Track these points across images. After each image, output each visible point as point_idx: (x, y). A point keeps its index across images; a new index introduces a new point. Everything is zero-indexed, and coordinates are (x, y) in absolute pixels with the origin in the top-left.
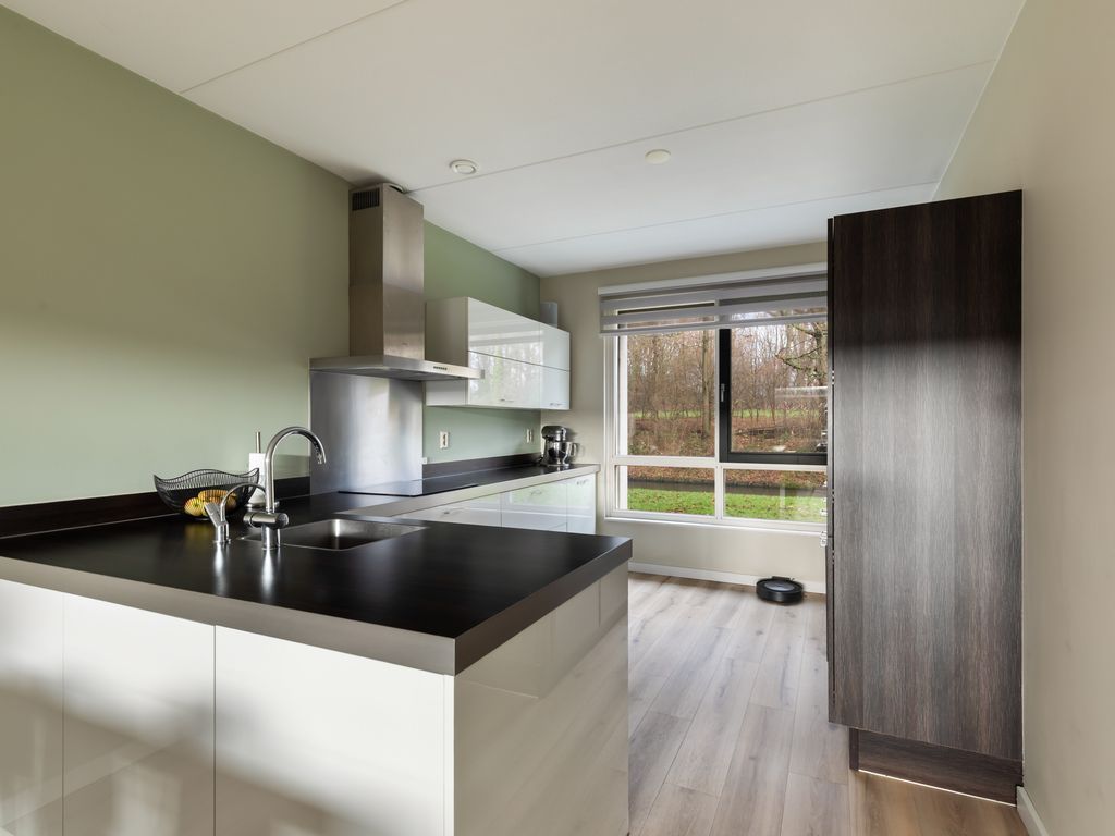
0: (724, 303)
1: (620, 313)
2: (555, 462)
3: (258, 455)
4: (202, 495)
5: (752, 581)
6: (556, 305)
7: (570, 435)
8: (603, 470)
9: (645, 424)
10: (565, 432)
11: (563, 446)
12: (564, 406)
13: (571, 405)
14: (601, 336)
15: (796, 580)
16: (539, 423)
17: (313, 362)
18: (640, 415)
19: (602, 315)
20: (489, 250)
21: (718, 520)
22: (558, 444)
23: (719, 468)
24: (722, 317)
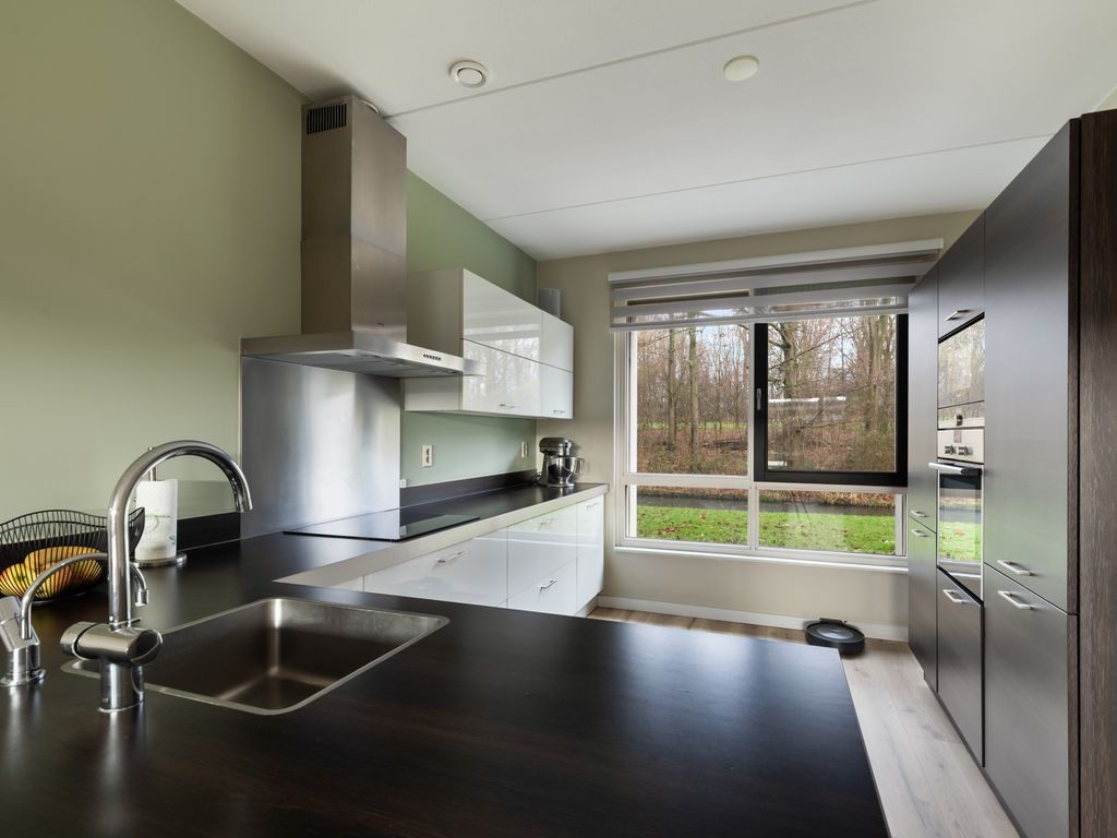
0: (760, 292)
1: (630, 303)
2: (558, 481)
3: (152, 483)
4: (30, 560)
5: (796, 624)
6: (559, 292)
7: (574, 448)
8: (612, 490)
10: (570, 445)
11: (567, 463)
12: (567, 415)
13: (574, 416)
14: (611, 330)
15: (849, 623)
16: (535, 435)
17: (247, 345)
19: (612, 307)
20: (481, 219)
21: (753, 551)
22: (561, 459)
23: (753, 488)
24: (759, 310)
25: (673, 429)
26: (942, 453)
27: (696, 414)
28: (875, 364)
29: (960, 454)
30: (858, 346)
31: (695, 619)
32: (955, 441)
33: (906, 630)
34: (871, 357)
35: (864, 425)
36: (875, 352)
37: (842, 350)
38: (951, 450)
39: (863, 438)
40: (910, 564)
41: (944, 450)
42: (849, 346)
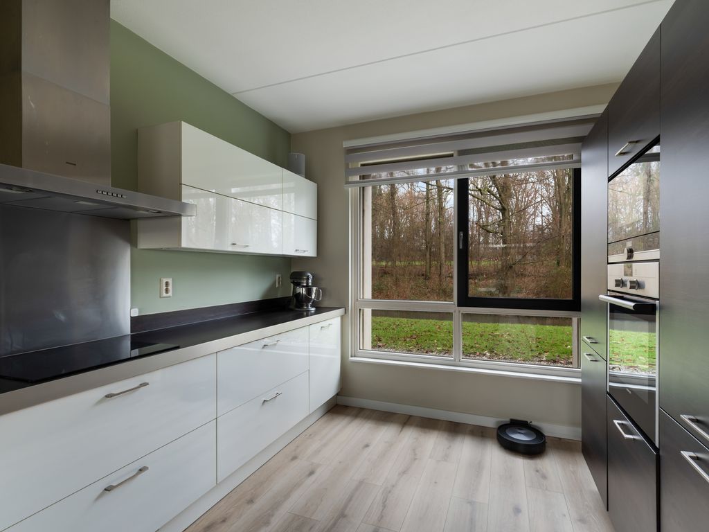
0: (462, 153)
1: (362, 165)
2: (302, 306)
5: (490, 422)
6: (303, 157)
7: (316, 280)
8: (348, 312)
9: (387, 269)
10: (312, 277)
11: (309, 292)
12: (312, 254)
13: (318, 254)
14: (346, 186)
16: (289, 269)
18: (384, 264)
19: (347, 168)
20: (230, 93)
21: (457, 363)
22: (304, 289)
23: (457, 312)
24: (460, 167)
25: (428, 266)
26: (612, 286)
27: (443, 256)
28: (563, 221)
29: (631, 287)
30: (554, 210)
31: (411, 416)
32: (626, 275)
33: (580, 430)
34: (561, 217)
35: (556, 262)
36: (563, 214)
37: (541, 213)
38: (620, 283)
39: (555, 271)
40: (583, 375)
41: (614, 283)
42: (546, 210)
